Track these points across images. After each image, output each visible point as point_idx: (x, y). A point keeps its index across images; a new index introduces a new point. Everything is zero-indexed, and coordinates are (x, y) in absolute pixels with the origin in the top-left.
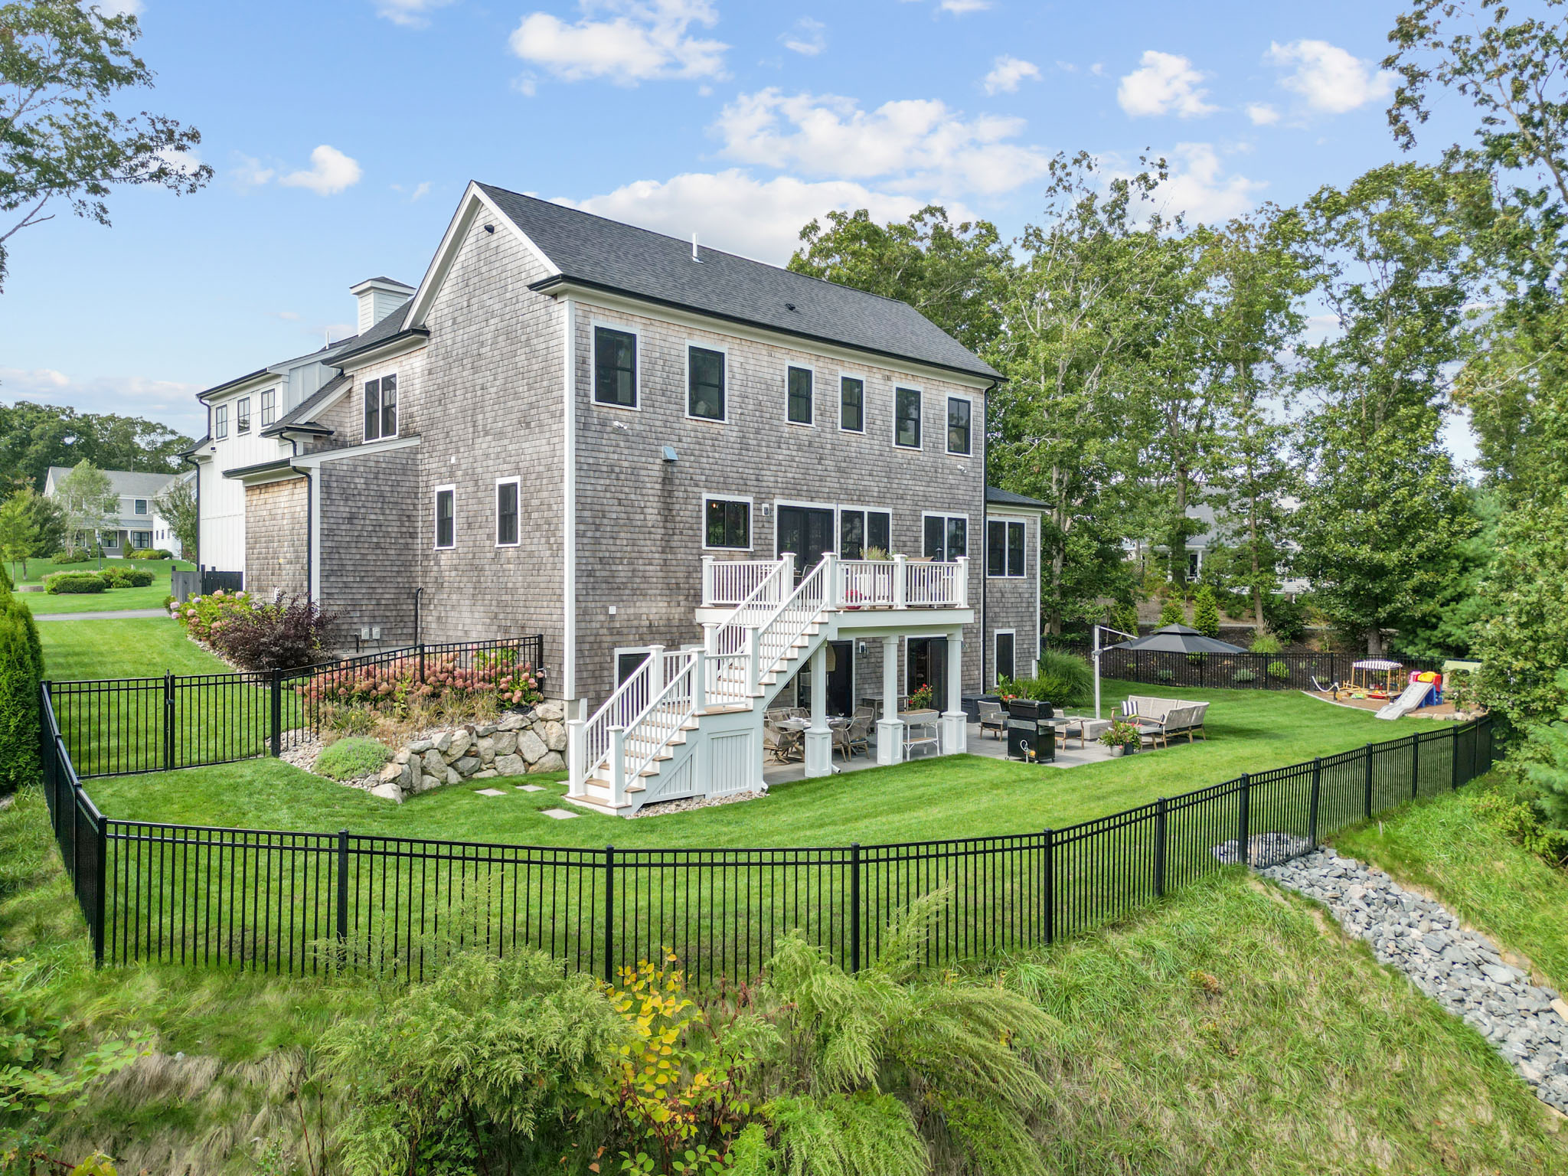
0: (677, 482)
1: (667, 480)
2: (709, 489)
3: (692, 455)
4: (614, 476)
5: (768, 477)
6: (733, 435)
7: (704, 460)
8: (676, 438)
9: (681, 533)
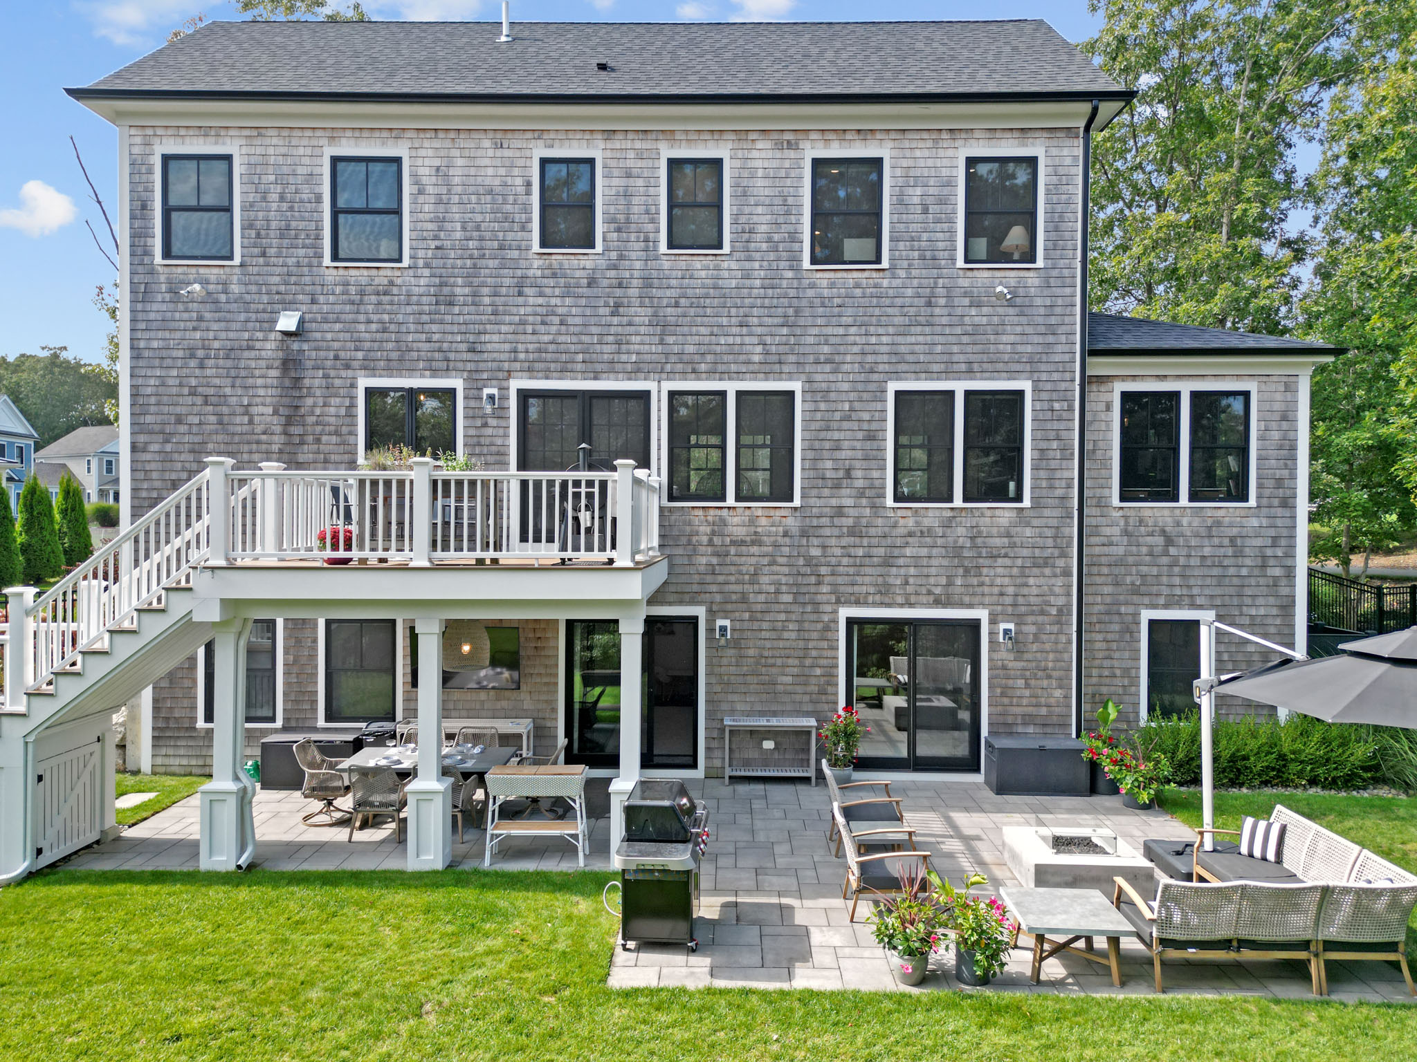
0: (309, 364)
1: (290, 365)
2: (371, 370)
3: (337, 321)
4: (193, 363)
5: (495, 342)
6: (422, 283)
7: (362, 327)
8: (308, 299)
9: (318, 441)
